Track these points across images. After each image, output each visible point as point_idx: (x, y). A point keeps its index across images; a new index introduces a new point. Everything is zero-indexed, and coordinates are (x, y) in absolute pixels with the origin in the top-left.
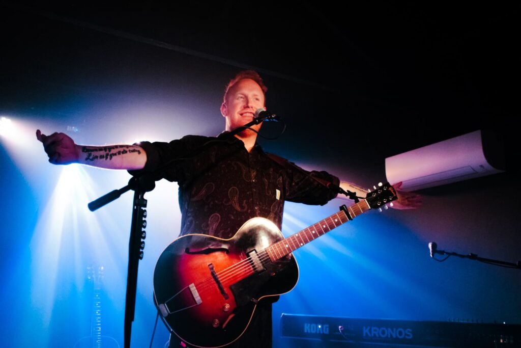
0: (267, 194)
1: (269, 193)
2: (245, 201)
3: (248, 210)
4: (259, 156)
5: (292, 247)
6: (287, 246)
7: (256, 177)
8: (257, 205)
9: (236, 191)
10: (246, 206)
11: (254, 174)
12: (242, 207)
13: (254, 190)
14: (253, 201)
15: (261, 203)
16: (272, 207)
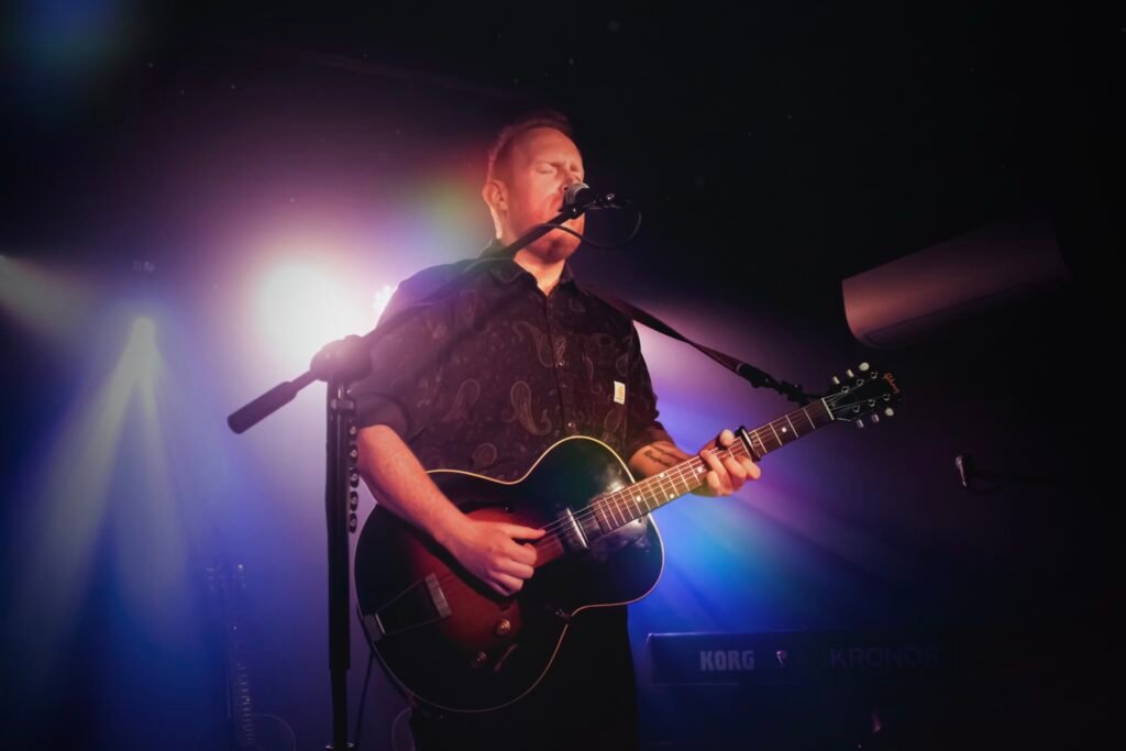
0: (593, 392)
1: (597, 390)
2: (545, 411)
3: (553, 430)
4: (571, 301)
5: (651, 501)
6: (639, 499)
7: (567, 355)
8: (572, 418)
9: (526, 389)
10: (549, 421)
11: (561, 346)
12: (541, 426)
13: (564, 386)
14: (562, 411)
15: (581, 413)
16: (605, 422)
